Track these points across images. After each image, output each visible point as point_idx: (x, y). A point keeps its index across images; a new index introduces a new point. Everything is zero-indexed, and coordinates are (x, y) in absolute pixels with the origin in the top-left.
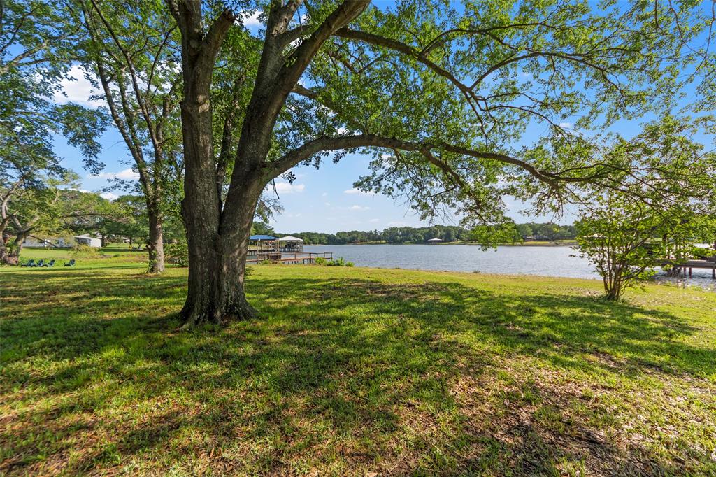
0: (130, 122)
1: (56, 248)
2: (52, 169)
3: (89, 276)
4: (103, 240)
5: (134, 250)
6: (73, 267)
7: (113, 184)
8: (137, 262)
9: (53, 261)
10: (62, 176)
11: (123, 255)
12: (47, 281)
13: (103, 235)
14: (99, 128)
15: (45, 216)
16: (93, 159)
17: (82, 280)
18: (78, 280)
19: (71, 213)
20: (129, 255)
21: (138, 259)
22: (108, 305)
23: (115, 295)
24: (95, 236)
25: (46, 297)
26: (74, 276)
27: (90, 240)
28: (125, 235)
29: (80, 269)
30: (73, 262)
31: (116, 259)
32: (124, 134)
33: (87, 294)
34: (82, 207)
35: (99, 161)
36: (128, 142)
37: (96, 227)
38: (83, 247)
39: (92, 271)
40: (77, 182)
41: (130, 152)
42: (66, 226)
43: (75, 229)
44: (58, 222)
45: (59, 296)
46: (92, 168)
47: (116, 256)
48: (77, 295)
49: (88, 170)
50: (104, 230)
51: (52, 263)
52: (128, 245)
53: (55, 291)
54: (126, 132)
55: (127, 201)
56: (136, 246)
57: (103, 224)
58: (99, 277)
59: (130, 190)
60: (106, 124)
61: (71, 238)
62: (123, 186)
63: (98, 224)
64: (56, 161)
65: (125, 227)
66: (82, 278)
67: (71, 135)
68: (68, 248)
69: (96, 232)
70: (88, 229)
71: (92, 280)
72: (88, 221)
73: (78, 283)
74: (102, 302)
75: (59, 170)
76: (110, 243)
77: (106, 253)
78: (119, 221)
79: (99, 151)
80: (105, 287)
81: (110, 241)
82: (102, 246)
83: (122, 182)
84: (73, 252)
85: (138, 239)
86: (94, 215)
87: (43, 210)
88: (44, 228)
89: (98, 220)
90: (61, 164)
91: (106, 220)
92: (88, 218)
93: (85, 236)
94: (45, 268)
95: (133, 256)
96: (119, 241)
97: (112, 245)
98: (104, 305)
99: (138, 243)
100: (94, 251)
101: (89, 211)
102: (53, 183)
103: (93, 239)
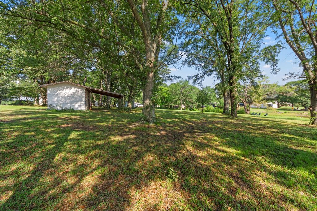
0: (296, 41)
1: (261, 108)
2: (259, 76)
3: (276, 122)
4: (278, 105)
5: (295, 110)
6: (268, 117)
7: (288, 76)
8: (298, 117)
9: (260, 113)
10: (263, 79)
11: (289, 113)
12: (261, 122)
13: (278, 102)
14: (278, 52)
15: (257, 95)
16: (275, 67)
17: (274, 123)
18: (272, 123)
19: (266, 93)
20: (292, 113)
21: (298, 115)
22: (291, 140)
23: (294, 135)
24: (274, 103)
25: (262, 129)
26: (270, 121)
27: (273, 105)
28: (289, 102)
29: (271, 118)
30: (267, 114)
31: (285, 114)
32: (293, 48)
33: (278, 131)
34: (271, 90)
35: (278, 68)
36: (295, 52)
37: (275, 99)
38: (270, 108)
39: (277, 119)
40: (268, 80)
41: (297, 56)
42: (264, 99)
43: (267, 100)
44: (261, 98)
45: (266, 129)
46: (274, 72)
47: (285, 113)
48: (273, 130)
49: (273, 73)
50: (279, 100)
51: (260, 114)
52: (291, 107)
53: (264, 127)
54: (294, 46)
55: (291, 84)
56: (296, 108)
57: (278, 97)
58: (281, 123)
59: (297, 77)
60: (281, 49)
61: (266, 104)
62: (293, 76)
63: (276, 97)
64: (260, 73)
65: (290, 98)
66: (273, 122)
67: (266, 60)
68: (265, 108)
69: (275, 101)
70: (272, 100)
71: (278, 123)
72: (272, 96)
73: (272, 125)
74: (287, 137)
75: (262, 76)
76: (282, 106)
77: (280, 111)
78: (288, 95)
79: (277, 63)
80: (286, 129)
81: (282, 105)
82: (278, 108)
83: (293, 74)
84: (267, 110)
85: (297, 104)
86: (274, 93)
87: (256, 94)
88: (257, 100)
89: (276, 96)
90: (263, 74)
91: (280, 95)
92: (273, 95)
93: (271, 103)
94: (257, 116)
95: (294, 113)
96: (286, 105)
97: (282, 107)
98: (289, 139)
99: (297, 106)
100: (275, 110)
101: (273, 92)
102: (260, 82)
103: (274, 104)
